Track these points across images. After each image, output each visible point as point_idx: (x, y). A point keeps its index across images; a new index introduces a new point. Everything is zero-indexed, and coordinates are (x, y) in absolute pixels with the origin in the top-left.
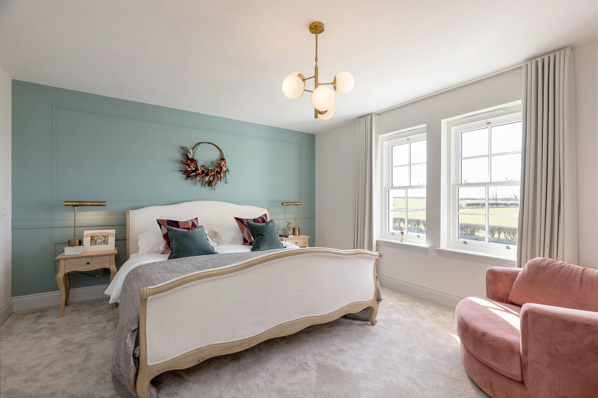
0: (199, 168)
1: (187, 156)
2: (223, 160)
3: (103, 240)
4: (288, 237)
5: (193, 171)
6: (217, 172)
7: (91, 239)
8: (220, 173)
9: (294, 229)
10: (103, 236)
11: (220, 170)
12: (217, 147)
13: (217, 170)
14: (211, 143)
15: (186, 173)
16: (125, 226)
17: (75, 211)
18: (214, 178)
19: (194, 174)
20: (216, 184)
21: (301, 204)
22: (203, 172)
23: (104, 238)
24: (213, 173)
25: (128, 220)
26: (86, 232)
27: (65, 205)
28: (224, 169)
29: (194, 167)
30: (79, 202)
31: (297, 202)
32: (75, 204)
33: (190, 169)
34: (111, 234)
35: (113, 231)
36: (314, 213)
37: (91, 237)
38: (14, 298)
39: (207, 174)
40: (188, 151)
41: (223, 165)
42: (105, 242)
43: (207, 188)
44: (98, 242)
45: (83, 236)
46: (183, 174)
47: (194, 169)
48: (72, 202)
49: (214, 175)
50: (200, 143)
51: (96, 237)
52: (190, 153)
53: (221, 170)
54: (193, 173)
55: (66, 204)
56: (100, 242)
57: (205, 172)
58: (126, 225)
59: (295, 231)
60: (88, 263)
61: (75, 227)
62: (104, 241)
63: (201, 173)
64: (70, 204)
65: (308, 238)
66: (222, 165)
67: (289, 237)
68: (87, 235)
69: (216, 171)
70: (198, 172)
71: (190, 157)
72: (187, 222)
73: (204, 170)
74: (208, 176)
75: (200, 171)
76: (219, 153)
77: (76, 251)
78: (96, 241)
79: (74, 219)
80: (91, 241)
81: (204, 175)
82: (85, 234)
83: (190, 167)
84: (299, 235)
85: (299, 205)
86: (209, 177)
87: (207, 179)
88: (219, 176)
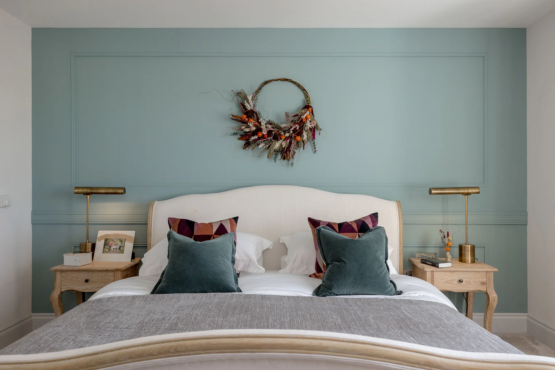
0: (263, 127)
1: (244, 107)
2: (308, 108)
3: (118, 246)
4: (438, 267)
5: (254, 133)
6: (295, 131)
7: (105, 244)
8: (300, 134)
9: (461, 248)
10: (120, 239)
11: (300, 128)
12: (299, 86)
13: (294, 127)
14: (286, 80)
15: (244, 138)
16: (145, 226)
17: (87, 201)
18: (290, 143)
19: (256, 137)
20: (295, 153)
21: (479, 193)
22: (270, 133)
23: (120, 244)
24: (287, 135)
25: (150, 217)
26: (101, 233)
27: (75, 193)
28: (309, 125)
29: (255, 126)
30: (91, 188)
31: (467, 188)
32: (86, 191)
33: (247, 130)
34: (130, 237)
35: (132, 234)
36: (525, 214)
37: (106, 240)
38: (33, 314)
39: (276, 138)
40: (245, 98)
41: (306, 118)
42: (121, 250)
43: (280, 162)
44: (112, 248)
45: (96, 238)
46: (239, 139)
47: (254, 129)
48: (82, 188)
49: (290, 137)
50: (266, 83)
51: (111, 240)
52: (248, 101)
53: (302, 128)
54: (254, 136)
55: (76, 191)
56: (115, 250)
57: (273, 133)
58: (147, 224)
59: (463, 252)
60: (87, 281)
61: (88, 224)
62: (120, 247)
63: (266, 136)
64: (80, 191)
65: (495, 273)
66: (304, 117)
67: (441, 265)
68: (102, 237)
69: (292, 129)
70: (260, 135)
71: (249, 108)
72: (211, 224)
73: (272, 129)
74: (278, 140)
75: (265, 132)
76: (301, 96)
77: (76, 260)
78: (110, 247)
79: (86, 213)
80: (104, 247)
81: (271, 138)
82: (99, 236)
83: (248, 127)
84: (473, 261)
85: (473, 193)
86: (280, 141)
87: (277, 145)
88: (298, 138)
